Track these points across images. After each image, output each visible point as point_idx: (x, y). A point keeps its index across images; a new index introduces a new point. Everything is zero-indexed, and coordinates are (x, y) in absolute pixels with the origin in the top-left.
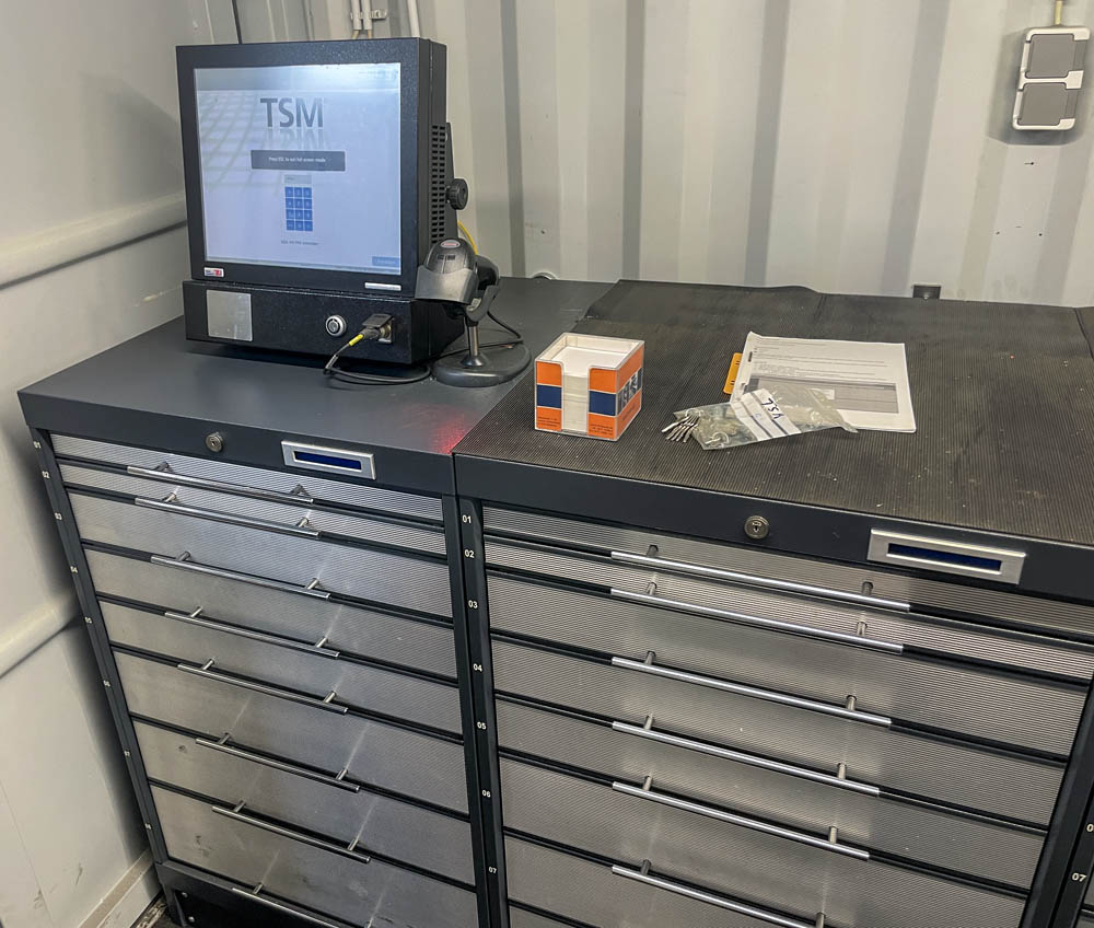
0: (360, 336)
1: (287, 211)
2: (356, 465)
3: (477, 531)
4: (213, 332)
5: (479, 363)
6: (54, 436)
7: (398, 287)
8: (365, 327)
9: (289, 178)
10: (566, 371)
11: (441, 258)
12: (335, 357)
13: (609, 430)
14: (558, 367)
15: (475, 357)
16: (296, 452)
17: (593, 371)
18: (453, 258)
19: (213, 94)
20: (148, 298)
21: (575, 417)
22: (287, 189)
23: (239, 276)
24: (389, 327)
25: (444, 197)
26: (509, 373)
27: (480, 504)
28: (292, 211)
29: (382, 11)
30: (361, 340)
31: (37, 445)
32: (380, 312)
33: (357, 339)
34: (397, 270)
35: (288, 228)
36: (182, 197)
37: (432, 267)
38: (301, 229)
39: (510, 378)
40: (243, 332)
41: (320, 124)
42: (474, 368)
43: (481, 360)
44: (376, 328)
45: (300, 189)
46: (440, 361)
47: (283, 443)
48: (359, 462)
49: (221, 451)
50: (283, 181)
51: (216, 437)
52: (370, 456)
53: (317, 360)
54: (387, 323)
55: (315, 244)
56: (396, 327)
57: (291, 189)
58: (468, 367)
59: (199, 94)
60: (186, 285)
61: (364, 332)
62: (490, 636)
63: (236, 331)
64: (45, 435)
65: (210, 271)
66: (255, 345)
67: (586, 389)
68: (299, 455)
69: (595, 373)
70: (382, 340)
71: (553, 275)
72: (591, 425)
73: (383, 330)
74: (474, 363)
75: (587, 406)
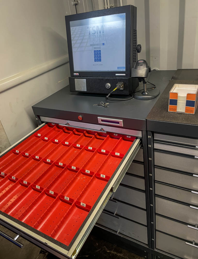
0: (116, 88)
1: (95, 57)
2: (118, 123)
3: (152, 140)
4: (77, 89)
5: (146, 94)
6: (40, 117)
7: (124, 74)
8: (117, 86)
9: (95, 48)
10: (179, 95)
11: (138, 65)
12: (109, 94)
13: (192, 111)
14: (176, 94)
15: (145, 92)
16: (101, 120)
17: (188, 94)
18: (142, 65)
19: (75, 28)
20: (59, 82)
21: (181, 107)
22: (94, 51)
23: (82, 75)
24: (123, 85)
25: (136, 49)
26: (155, 96)
27: (153, 133)
28: (96, 57)
29: (113, 4)
30: (116, 89)
31: (37, 119)
32: (120, 82)
33: (115, 89)
34: (124, 70)
35: (95, 61)
36: (67, 56)
37: (136, 68)
38: (98, 61)
39: (156, 97)
40: (84, 89)
41: (103, 33)
42: (145, 95)
43: (147, 93)
44: (120, 86)
45: (98, 51)
46: (136, 94)
47: (98, 118)
48: (119, 122)
49: (82, 120)
50: (93, 49)
51: (80, 116)
52: (122, 120)
53: (104, 95)
54: (122, 84)
55: (102, 65)
56: (125, 85)
57: (95, 51)
58: (144, 95)
59: (71, 28)
60: (69, 78)
61: (117, 87)
62: (154, 167)
63: (82, 89)
64: (39, 117)
65: (75, 74)
66: (87, 92)
67: (185, 100)
68: (102, 121)
69: (189, 95)
70: (121, 89)
71: (157, 69)
72: (187, 110)
73: (121, 86)
74: (145, 94)
75: (185, 104)
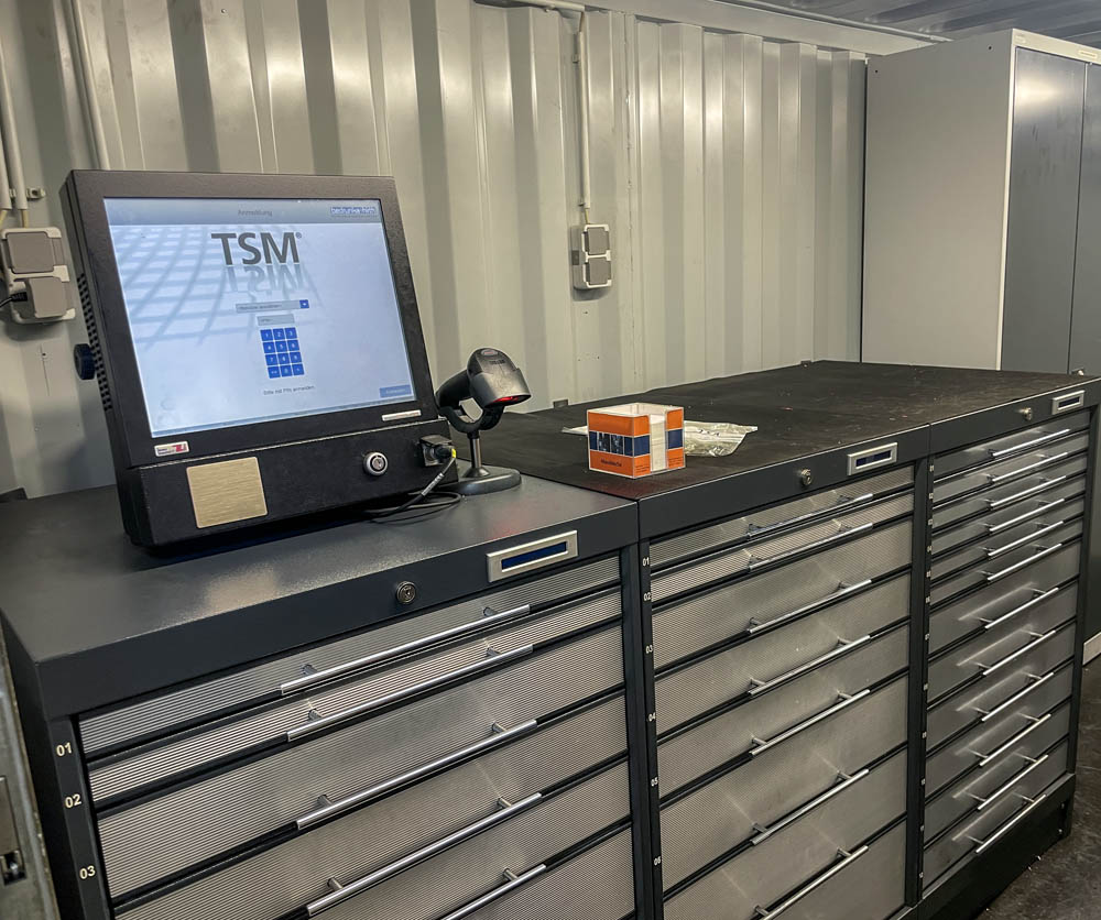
1: (267, 357)
2: (563, 546)
7: (418, 412)
9: (263, 320)
10: (650, 420)
13: (681, 460)
14: (647, 418)
16: (503, 560)
17: (669, 414)
19: (137, 229)
21: (657, 457)
22: (263, 332)
28: (274, 356)
35: (272, 376)
38: (289, 375)
41: (296, 259)
45: (281, 330)
47: (490, 556)
48: (565, 544)
50: (256, 323)
52: (575, 532)
55: (310, 388)
57: (268, 331)
65: (166, 449)
66: (273, 518)
67: (663, 432)
72: (670, 460)
